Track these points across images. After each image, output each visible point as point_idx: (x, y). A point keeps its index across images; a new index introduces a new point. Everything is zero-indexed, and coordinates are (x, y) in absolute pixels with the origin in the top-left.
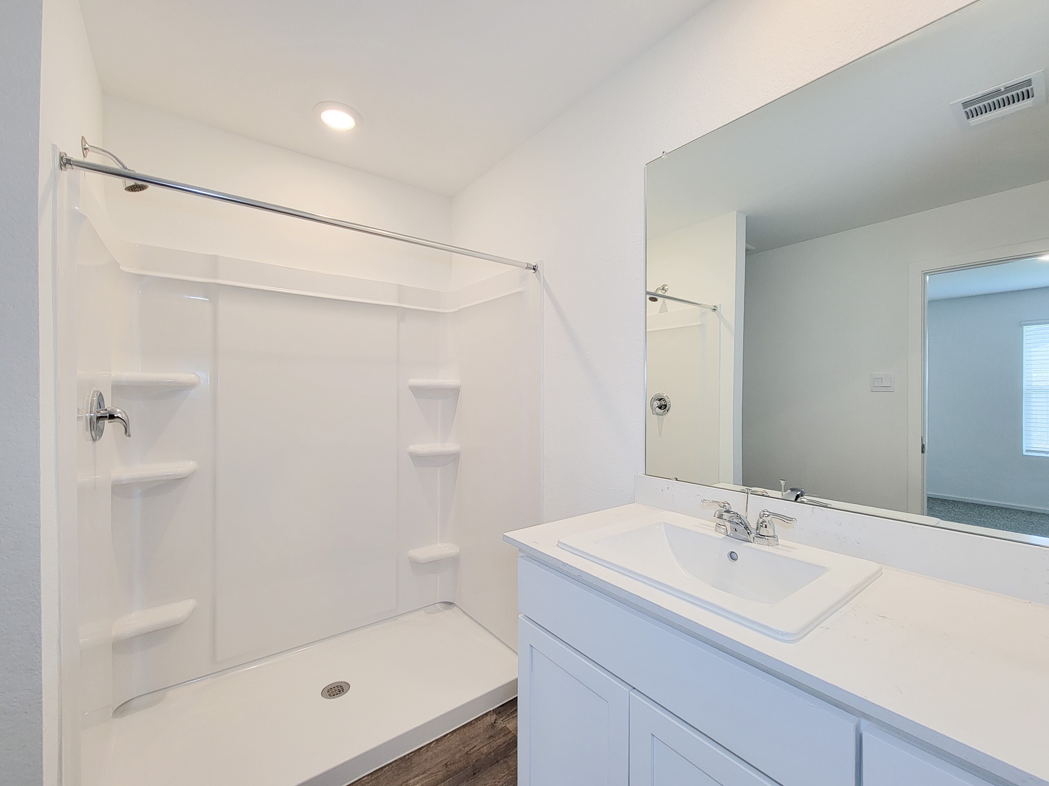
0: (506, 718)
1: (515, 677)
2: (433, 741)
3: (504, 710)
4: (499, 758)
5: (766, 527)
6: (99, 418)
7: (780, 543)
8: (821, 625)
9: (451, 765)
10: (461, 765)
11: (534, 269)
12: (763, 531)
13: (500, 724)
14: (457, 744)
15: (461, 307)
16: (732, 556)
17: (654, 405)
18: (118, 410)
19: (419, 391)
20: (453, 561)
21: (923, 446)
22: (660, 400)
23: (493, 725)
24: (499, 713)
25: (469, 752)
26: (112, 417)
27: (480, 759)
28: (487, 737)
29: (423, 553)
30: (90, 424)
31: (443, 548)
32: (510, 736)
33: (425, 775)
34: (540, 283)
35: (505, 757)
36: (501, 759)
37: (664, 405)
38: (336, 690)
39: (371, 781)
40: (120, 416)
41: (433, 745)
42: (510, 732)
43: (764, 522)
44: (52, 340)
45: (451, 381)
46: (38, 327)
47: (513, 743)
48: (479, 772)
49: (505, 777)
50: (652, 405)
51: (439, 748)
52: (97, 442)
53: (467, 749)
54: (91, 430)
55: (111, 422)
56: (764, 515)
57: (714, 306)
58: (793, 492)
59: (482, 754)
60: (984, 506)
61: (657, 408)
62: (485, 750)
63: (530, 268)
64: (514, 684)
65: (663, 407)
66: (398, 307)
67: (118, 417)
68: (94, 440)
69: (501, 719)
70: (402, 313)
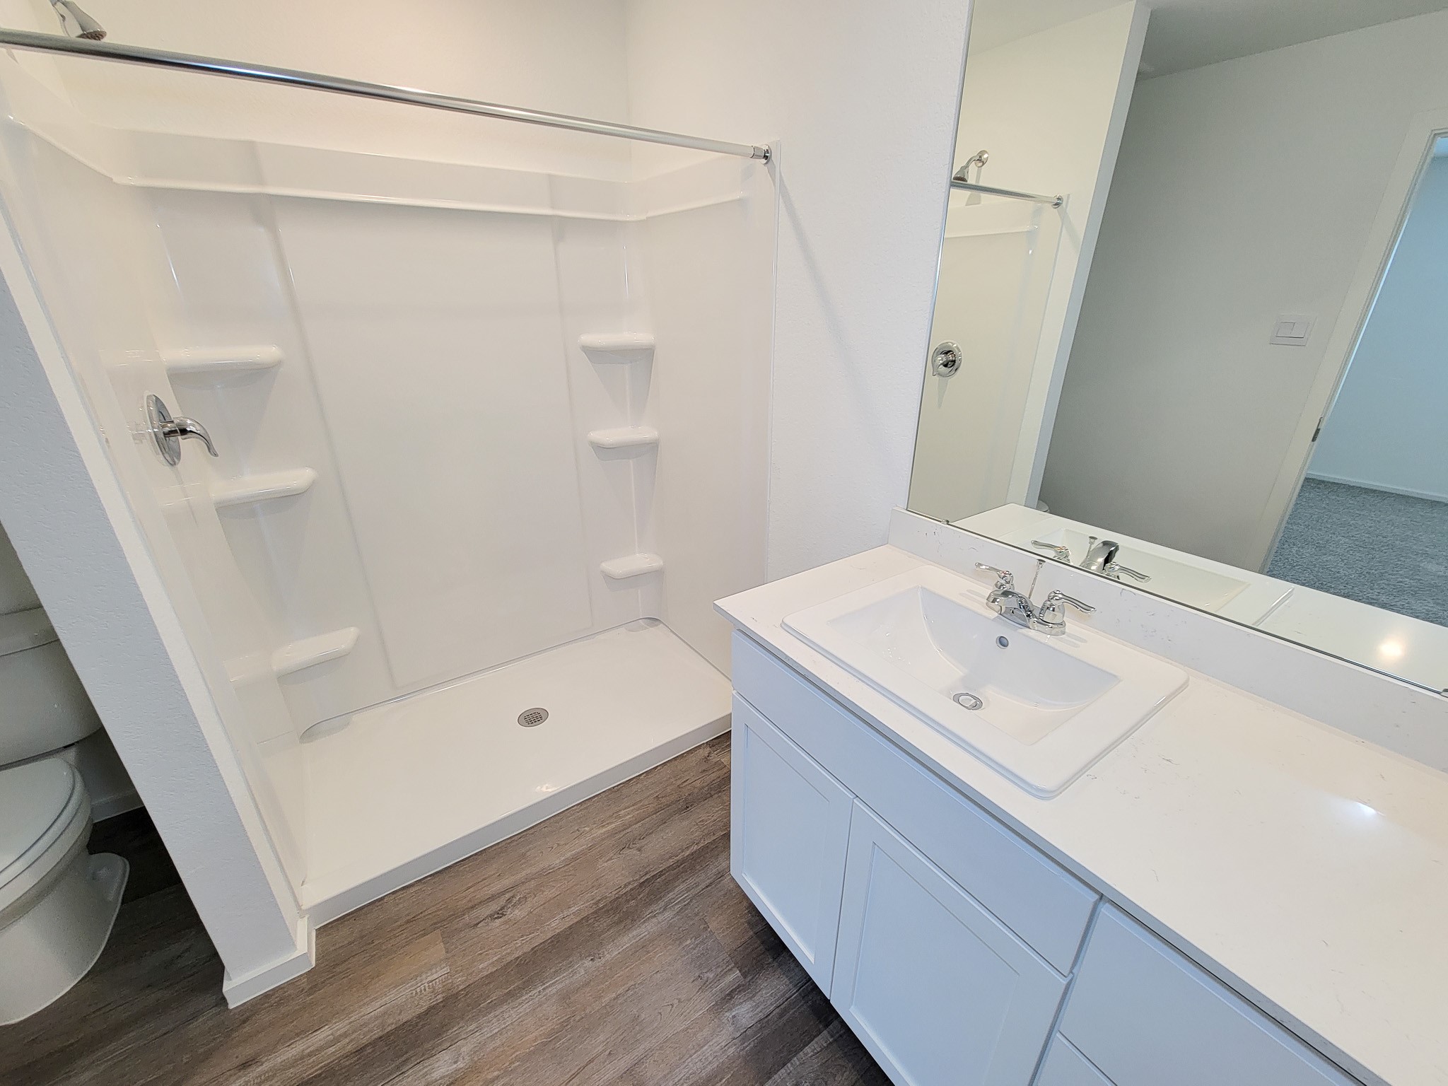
0: (721, 752)
1: (729, 713)
2: (643, 773)
3: (719, 744)
4: (713, 792)
5: (1053, 610)
6: (167, 434)
7: (1066, 631)
8: (1087, 773)
9: (662, 797)
10: (673, 798)
11: (766, 157)
12: (1048, 616)
13: (714, 758)
14: (669, 776)
15: (650, 214)
16: (1002, 642)
17: (937, 362)
18: (189, 422)
19: (595, 354)
20: (657, 575)
21: (1318, 431)
22: (946, 353)
23: (706, 759)
24: (713, 746)
25: (681, 786)
26: (184, 432)
27: (693, 793)
28: (700, 770)
29: (620, 565)
30: (159, 445)
31: (641, 560)
32: (725, 770)
33: (635, 807)
34: (774, 184)
35: (720, 792)
36: (714, 794)
37: (952, 361)
38: (533, 718)
39: (581, 810)
40: (194, 430)
41: (642, 777)
42: (725, 766)
43: (1051, 605)
44: (62, 359)
45: (641, 337)
46: (33, 349)
47: (727, 779)
48: (691, 806)
49: (719, 812)
50: (933, 361)
51: (650, 781)
52: (179, 466)
53: (679, 782)
54: (163, 454)
55: (185, 439)
56: (1054, 596)
57: (1058, 199)
58: (1105, 547)
59: (695, 788)
60: (1375, 491)
61: (942, 366)
62: (698, 784)
63: (759, 157)
64: (729, 717)
65: (951, 364)
66: (551, 216)
67: (191, 431)
68: (173, 464)
69: (715, 753)
70: (559, 227)
